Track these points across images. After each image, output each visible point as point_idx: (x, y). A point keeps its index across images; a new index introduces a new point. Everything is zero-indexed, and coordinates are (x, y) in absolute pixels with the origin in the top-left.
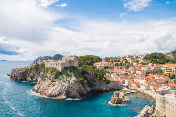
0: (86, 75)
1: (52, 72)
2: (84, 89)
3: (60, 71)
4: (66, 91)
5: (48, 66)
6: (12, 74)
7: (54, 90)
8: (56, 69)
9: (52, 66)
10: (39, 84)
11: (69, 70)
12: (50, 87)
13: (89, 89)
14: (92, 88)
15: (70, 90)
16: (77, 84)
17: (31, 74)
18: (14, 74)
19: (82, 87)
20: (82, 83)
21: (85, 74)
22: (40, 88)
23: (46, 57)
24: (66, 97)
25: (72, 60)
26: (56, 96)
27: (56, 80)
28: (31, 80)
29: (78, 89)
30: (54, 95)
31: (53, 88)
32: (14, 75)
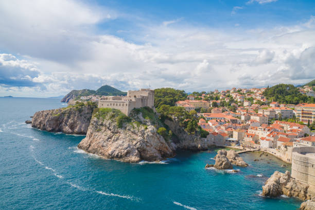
0: (168, 122)
1: (113, 116)
2: (167, 145)
3: (127, 115)
4: (138, 149)
5: (105, 106)
6: (36, 120)
7: (117, 148)
8: (119, 111)
9: (111, 107)
10: (90, 136)
11: (141, 113)
12: (111, 143)
13: (174, 145)
14: (178, 145)
15: (145, 147)
16: (156, 138)
17: (70, 120)
18: (39, 121)
19: (164, 141)
20: (164, 135)
22: (92, 145)
23: (85, 90)
24: (139, 158)
25: (146, 97)
26: (121, 157)
27: (120, 130)
28: (70, 130)
29: (159, 145)
30: (117, 156)
31: (115, 144)
32: (40, 123)
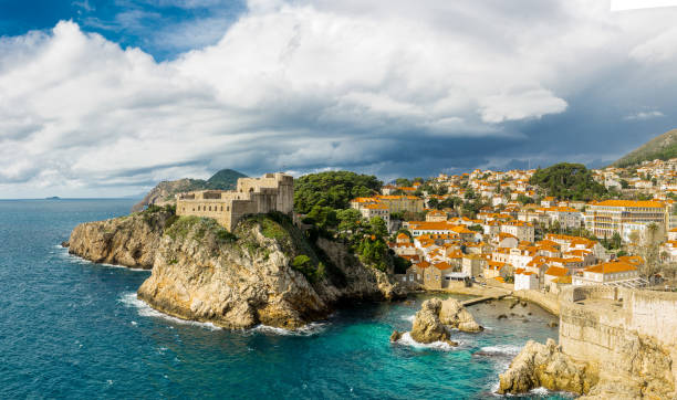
0: (323, 244)
1: (202, 232)
2: (313, 293)
3: (229, 230)
4: (248, 300)
5: (189, 213)
6: (76, 240)
7: (207, 298)
8: (215, 222)
9: (199, 214)
10: (159, 275)
11: (258, 226)
12: (195, 287)
13: (332, 292)
15: (264, 297)
16: (288, 277)
17: (132, 240)
18: (81, 242)
19: (305, 284)
20: (306, 272)
21: (320, 239)
22: (161, 291)
23: (184, 180)
24: (250, 321)
25: (272, 190)
26: (214, 317)
27: (212, 262)
28: (133, 262)
29: (294, 292)
30: (206, 314)
31: (201, 293)
